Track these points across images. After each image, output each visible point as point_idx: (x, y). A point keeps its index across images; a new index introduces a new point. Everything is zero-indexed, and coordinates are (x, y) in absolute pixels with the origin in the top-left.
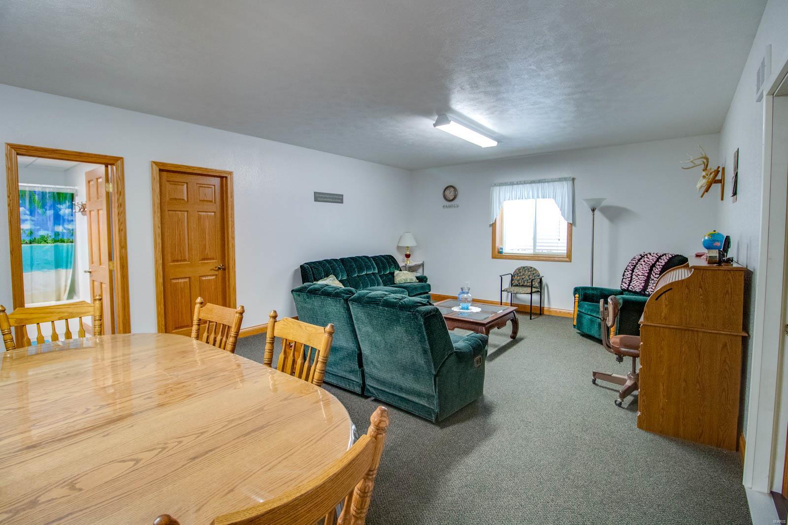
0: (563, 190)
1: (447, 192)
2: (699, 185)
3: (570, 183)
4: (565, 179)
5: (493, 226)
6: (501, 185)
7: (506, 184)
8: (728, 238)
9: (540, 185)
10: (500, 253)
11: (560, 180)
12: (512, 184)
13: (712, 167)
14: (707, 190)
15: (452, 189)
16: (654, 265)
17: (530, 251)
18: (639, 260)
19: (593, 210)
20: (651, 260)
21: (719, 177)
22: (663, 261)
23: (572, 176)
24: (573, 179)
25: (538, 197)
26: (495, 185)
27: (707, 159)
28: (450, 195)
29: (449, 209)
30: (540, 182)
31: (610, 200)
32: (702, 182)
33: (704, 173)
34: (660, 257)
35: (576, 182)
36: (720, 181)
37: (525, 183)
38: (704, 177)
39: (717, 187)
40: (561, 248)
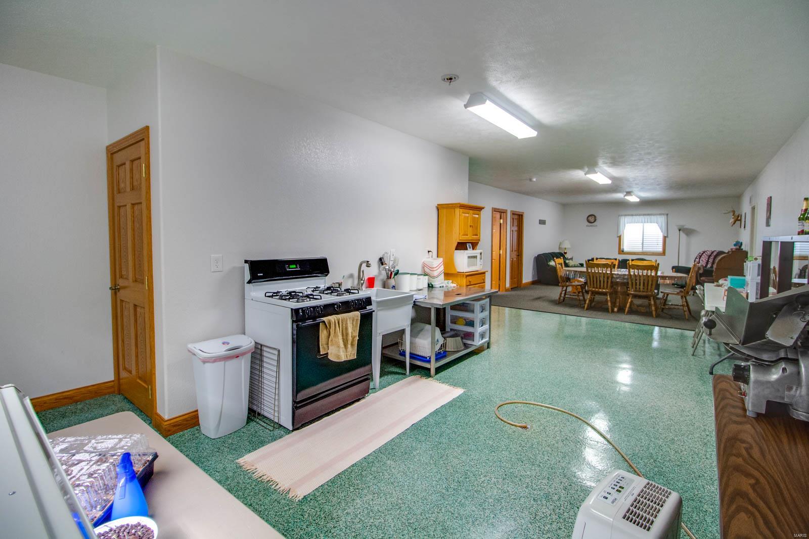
0: (662, 219)
1: (590, 218)
2: (731, 222)
3: (666, 216)
4: (663, 214)
5: (620, 237)
6: (626, 215)
7: (629, 215)
8: (742, 243)
9: (648, 217)
10: (623, 251)
11: (660, 214)
12: (632, 215)
13: (737, 214)
14: (734, 224)
15: (593, 217)
16: (710, 256)
17: (640, 250)
18: (703, 254)
19: (680, 230)
20: (709, 253)
21: (739, 218)
22: (715, 254)
23: (667, 212)
24: (667, 215)
25: (645, 222)
26: (622, 215)
27: (734, 211)
28: (592, 219)
29: (591, 227)
30: (648, 215)
31: (688, 226)
32: (732, 220)
33: (733, 217)
34: (713, 252)
35: (668, 216)
36: (739, 220)
37: (640, 215)
38: (733, 218)
39: (738, 222)
40: (660, 249)
